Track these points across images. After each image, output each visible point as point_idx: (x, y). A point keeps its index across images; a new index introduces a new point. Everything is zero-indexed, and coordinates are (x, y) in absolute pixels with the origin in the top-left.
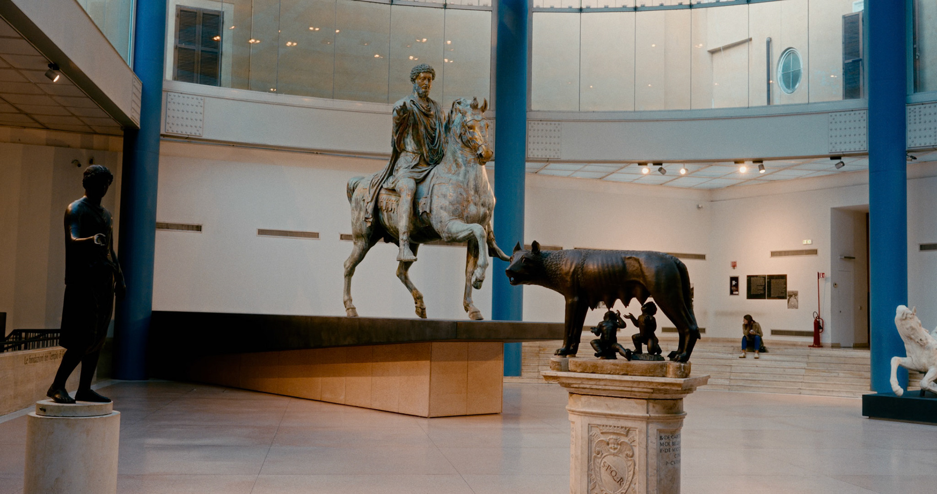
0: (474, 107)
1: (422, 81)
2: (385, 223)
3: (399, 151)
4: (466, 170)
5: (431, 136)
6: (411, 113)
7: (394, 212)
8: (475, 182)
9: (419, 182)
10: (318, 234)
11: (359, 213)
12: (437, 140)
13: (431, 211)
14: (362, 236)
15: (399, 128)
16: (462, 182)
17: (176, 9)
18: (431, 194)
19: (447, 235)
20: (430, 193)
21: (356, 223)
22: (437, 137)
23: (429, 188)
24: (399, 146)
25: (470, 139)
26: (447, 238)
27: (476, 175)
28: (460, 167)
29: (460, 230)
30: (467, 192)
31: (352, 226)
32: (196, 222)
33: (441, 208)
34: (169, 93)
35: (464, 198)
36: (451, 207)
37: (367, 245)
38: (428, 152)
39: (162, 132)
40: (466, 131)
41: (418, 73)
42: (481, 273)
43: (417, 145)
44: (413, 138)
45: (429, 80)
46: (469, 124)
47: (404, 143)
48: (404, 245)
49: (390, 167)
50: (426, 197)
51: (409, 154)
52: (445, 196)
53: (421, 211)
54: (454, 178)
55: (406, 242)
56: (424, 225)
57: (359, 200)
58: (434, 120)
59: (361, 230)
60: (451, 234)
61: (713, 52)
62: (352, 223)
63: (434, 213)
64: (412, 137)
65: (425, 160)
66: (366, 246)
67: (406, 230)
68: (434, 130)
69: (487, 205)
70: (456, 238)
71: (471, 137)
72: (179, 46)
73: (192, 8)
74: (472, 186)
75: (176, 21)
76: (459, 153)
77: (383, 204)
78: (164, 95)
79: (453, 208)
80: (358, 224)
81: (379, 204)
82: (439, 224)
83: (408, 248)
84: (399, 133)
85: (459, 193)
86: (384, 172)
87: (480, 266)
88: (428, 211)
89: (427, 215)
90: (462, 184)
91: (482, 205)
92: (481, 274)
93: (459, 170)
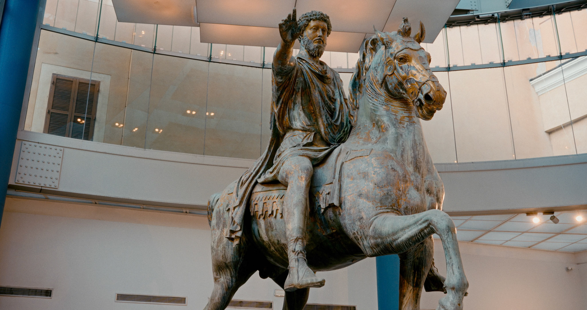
0: (406, 33)
1: (314, 32)
2: (261, 237)
3: (281, 132)
4: (397, 133)
5: (329, 107)
6: (299, 72)
7: (275, 217)
8: (414, 152)
9: (317, 163)
10: (185, 299)
11: (222, 231)
12: (337, 113)
13: (340, 204)
14: (227, 266)
15: (282, 93)
16: (392, 151)
17: (53, 77)
18: (340, 177)
19: (372, 241)
20: (337, 176)
21: (218, 246)
22: (338, 109)
23: (335, 169)
24: (281, 124)
25: (404, 78)
26: (372, 248)
27: (415, 141)
28: (387, 130)
29: (401, 227)
30: (402, 166)
31: (212, 252)
32: (45, 287)
33: (360, 195)
34: (24, 142)
35: (399, 176)
36: (378, 191)
37: (234, 280)
38: (327, 127)
39: (11, 182)
40: (395, 69)
41: (307, 20)
42: (456, 301)
43: (310, 120)
44: (303, 110)
45: (323, 30)
46: (400, 55)
47: (289, 117)
48: (298, 261)
49: (269, 157)
50: (331, 183)
51: (296, 132)
52: (365, 176)
53: (323, 206)
54: (378, 148)
55: (300, 255)
56: (329, 232)
57: (222, 212)
58: (332, 87)
59: (224, 256)
60: (382, 238)
61: (550, 132)
62: (212, 248)
63: (347, 205)
64: (301, 107)
65: (322, 138)
66: (232, 281)
67: (299, 235)
68: (333, 100)
69: (435, 192)
70: (391, 244)
71: (404, 74)
72: (52, 111)
73: (68, 77)
74: (410, 159)
75: (51, 88)
76: (382, 111)
77: (258, 208)
78: (18, 143)
79: (382, 194)
80: (220, 248)
81: (252, 210)
82: (358, 223)
83: (306, 264)
84: (281, 101)
85: (390, 167)
86: (259, 164)
87: (453, 288)
88: (336, 203)
89: (334, 212)
90: (392, 155)
91: (428, 191)
92: (456, 304)
93: (384, 134)
